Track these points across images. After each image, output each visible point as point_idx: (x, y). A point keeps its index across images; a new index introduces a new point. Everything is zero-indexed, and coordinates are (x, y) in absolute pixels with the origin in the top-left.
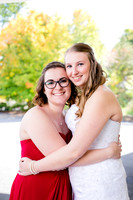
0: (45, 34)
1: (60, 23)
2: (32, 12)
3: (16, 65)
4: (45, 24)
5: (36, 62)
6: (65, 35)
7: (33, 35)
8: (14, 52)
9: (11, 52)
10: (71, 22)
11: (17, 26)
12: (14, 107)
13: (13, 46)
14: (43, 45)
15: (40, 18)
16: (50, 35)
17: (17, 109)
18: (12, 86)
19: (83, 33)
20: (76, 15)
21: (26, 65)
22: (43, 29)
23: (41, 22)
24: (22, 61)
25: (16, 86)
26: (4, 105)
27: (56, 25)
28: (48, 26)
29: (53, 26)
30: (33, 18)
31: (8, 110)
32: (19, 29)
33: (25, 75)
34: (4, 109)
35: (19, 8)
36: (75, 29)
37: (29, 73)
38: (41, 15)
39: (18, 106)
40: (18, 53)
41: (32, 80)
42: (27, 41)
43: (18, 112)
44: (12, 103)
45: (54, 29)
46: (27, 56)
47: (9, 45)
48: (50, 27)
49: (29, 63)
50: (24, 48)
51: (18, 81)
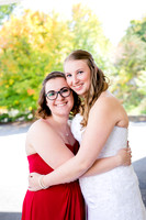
0: (44, 35)
1: (58, 20)
2: (27, 11)
3: (15, 71)
4: (42, 24)
5: (36, 65)
6: (65, 33)
7: (30, 36)
8: (11, 57)
9: (7, 57)
10: (71, 19)
11: (12, 28)
12: (18, 117)
13: (9, 50)
14: (42, 47)
15: (36, 17)
16: (49, 35)
17: (21, 119)
18: (12, 94)
19: (84, 29)
20: (75, 10)
21: (26, 71)
22: (41, 29)
23: (37, 22)
24: (21, 66)
25: (17, 94)
26: (5, 116)
27: (54, 23)
28: (45, 25)
29: (51, 25)
30: (28, 18)
31: (10, 121)
32: (15, 32)
33: (26, 81)
34: (6, 120)
35: (12, 8)
36: (76, 25)
37: (29, 78)
38: (37, 14)
39: (21, 116)
40: (15, 58)
41: (34, 86)
42: (25, 43)
43: (22, 122)
44: (14, 113)
45: (53, 28)
46: (26, 60)
47: (5, 50)
48: (48, 25)
49: (29, 68)
50: (22, 52)
51: (19, 88)
